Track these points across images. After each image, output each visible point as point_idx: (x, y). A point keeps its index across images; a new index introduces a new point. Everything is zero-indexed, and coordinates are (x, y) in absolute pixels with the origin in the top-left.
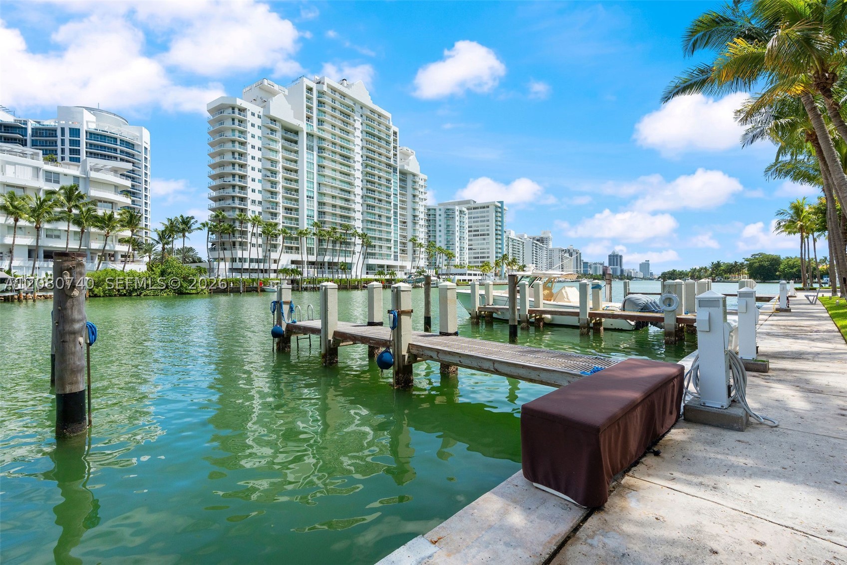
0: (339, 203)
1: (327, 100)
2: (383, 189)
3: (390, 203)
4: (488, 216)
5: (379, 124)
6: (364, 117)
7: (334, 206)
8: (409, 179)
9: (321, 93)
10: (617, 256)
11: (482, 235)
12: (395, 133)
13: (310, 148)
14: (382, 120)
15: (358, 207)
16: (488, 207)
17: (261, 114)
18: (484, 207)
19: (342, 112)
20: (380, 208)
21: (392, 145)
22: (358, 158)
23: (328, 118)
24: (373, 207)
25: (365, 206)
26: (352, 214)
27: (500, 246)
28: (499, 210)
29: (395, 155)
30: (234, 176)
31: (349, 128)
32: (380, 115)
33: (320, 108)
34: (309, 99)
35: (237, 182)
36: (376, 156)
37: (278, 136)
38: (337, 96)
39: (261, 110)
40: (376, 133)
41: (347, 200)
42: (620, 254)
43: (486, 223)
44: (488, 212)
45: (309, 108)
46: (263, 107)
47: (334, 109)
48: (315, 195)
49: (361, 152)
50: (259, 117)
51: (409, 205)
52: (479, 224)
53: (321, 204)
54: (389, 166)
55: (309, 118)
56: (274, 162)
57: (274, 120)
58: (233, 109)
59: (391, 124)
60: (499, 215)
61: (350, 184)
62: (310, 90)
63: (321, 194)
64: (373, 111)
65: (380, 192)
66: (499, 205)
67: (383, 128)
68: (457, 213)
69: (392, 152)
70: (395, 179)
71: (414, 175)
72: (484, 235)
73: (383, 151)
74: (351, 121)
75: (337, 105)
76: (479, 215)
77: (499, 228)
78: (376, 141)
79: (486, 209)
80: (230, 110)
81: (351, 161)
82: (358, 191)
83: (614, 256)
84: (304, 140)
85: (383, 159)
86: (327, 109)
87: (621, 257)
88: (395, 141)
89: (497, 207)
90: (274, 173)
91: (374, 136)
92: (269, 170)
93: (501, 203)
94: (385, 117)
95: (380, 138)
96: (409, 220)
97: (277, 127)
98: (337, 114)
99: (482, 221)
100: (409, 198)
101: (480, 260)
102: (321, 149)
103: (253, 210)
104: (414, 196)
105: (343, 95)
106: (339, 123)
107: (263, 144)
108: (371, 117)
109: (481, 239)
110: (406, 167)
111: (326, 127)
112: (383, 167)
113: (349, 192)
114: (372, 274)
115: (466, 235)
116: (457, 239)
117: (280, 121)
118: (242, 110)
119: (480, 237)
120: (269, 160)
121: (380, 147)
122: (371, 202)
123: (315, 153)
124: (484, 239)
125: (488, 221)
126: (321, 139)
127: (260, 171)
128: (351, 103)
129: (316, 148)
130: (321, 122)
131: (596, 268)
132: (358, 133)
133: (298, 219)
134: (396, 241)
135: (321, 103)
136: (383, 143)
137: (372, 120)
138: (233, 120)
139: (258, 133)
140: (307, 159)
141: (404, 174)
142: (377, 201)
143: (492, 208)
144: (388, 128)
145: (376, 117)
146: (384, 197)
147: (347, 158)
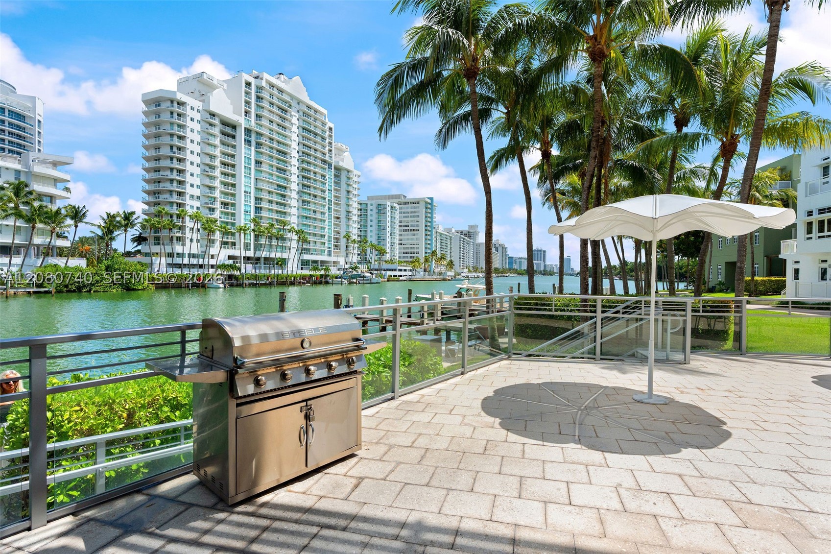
0: (275, 198)
1: (265, 95)
2: (318, 185)
3: (325, 199)
4: (418, 212)
5: (316, 119)
6: (301, 113)
7: (270, 202)
8: (344, 175)
9: (259, 89)
10: (541, 251)
11: (411, 230)
12: (330, 129)
13: (248, 142)
14: (318, 116)
15: (294, 203)
16: (418, 203)
17: (200, 108)
18: (414, 203)
19: (279, 108)
20: (315, 203)
21: (327, 141)
22: (294, 154)
23: (265, 113)
24: (309, 202)
25: (300, 201)
26: (288, 210)
27: (429, 242)
28: (429, 206)
29: (330, 151)
30: (172, 169)
31: (287, 124)
32: (316, 111)
33: (258, 103)
34: (247, 93)
35: (175, 176)
36: (312, 152)
37: (216, 131)
38: (275, 92)
39: (201, 104)
40: (312, 129)
41: (283, 196)
42: (543, 249)
43: (416, 219)
44: (418, 207)
45: (247, 103)
46: (203, 101)
47: (272, 104)
48: (253, 191)
49: (297, 148)
50: (198, 111)
51: (343, 201)
52: (409, 219)
53: (258, 200)
54: (324, 161)
55: (247, 113)
56: (212, 157)
57: (213, 115)
58: (172, 102)
59: (327, 120)
60: (429, 211)
61: (286, 179)
62: (248, 84)
63: (258, 189)
64: (309, 107)
65: (315, 188)
66: (429, 201)
67: (319, 124)
68: (389, 209)
69: (327, 148)
70: (330, 175)
71: (348, 171)
72: (414, 230)
73: (318, 147)
74: (288, 117)
75: (275, 101)
76: (410, 210)
77: (429, 224)
78: (312, 137)
79: (416, 205)
80: (169, 103)
81: (288, 156)
82: (294, 186)
84: (241, 135)
85: (319, 155)
86: (265, 104)
87: (544, 252)
88: (330, 136)
89: (427, 203)
90: (213, 168)
91: (310, 131)
92: (208, 165)
93: (431, 199)
94: (321, 113)
95: (316, 134)
96: (343, 215)
97: (216, 121)
98: (275, 109)
99: (411, 217)
100: (343, 194)
101: (409, 255)
102: (258, 145)
103: (192, 205)
104: (348, 192)
105: (281, 91)
106: (276, 119)
107: (201, 139)
108: (307, 113)
109: (411, 235)
110: (341, 164)
111: (265, 122)
112: (318, 163)
113: (286, 188)
114: (307, 269)
115: (397, 232)
116: (388, 235)
117: (219, 116)
118: (181, 104)
119: (409, 232)
120: (208, 154)
121: (315, 142)
122: (306, 198)
123: (253, 148)
124: (414, 235)
125: (418, 216)
126: (259, 134)
127: (198, 166)
128: (288, 99)
129: (253, 143)
130: (259, 117)
131: (520, 262)
132: (295, 129)
133: (235, 214)
134: (330, 237)
135: (259, 98)
136: (319, 139)
137: (309, 116)
138: (172, 113)
139: (197, 127)
140: (244, 153)
141: (338, 169)
142: (312, 197)
143: (422, 205)
144: (324, 124)
145: (312, 113)
146: (318, 193)
147: (284, 153)
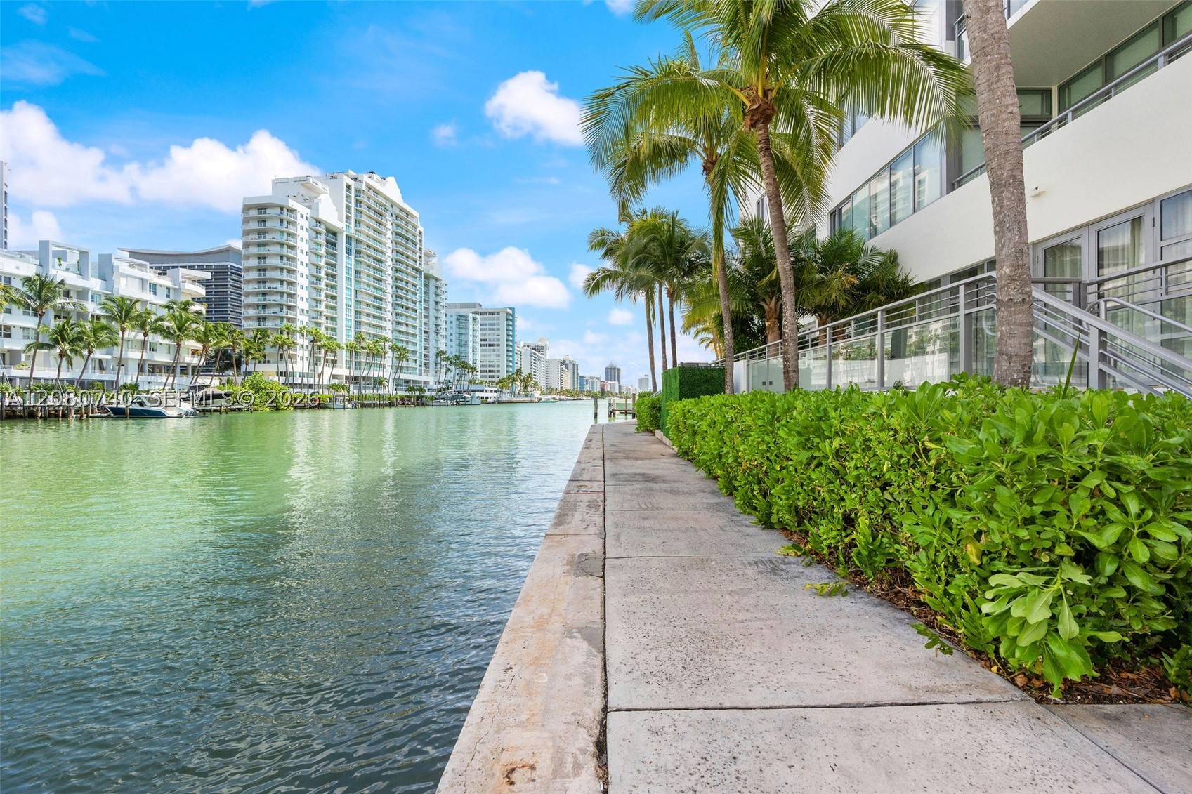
0: (372, 311)
1: (364, 198)
2: (410, 296)
3: (416, 311)
4: (498, 324)
5: (407, 222)
6: (394, 216)
7: (368, 315)
8: (432, 283)
9: (358, 192)
10: (614, 369)
11: (490, 345)
12: (420, 233)
13: (349, 251)
14: (410, 219)
15: (389, 316)
16: (498, 314)
17: (308, 216)
18: (494, 314)
19: (376, 212)
20: (407, 316)
21: (418, 246)
22: (389, 263)
23: (364, 218)
24: (402, 315)
25: (394, 314)
26: (383, 324)
27: (511, 359)
28: (511, 318)
29: (420, 257)
30: (282, 282)
31: (383, 230)
32: (408, 214)
33: (359, 208)
34: (348, 197)
35: (285, 288)
36: (404, 259)
37: (322, 240)
38: (371, 193)
39: (308, 211)
40: (404, 233)
41: (379, 309)
42: (618, 367)
43: (496, 332)
44: (498, 319)
45: (348, 208)
46: (309, 207)
47: (369, 208)
48: (353, 303)
49: (391, 255)
50: (307, 219)
51: (432, 313)
52: (488, 332)
53: (358, 313)
54: (415, 269)
55: (348, 218)
56: (318, 268)
57: (319, 222)
58: (282, 209)
59: (419, 225)
60: (511, 323)
61: (381, 290)
62: (348, 187)
63: (358, 302)
64: (402, 210)
65: (407, 299)
66: (511, 312)
67: (410, 228)
68: (471, 321)
69: (418, 254)
70: (420, 283)
71: (437, 280)
72: (494, 345)
73: (410, 253)
74: (383, 221)
75: (372, 204)
76: (488, 322)
77: (511, 338)
78: (404, 242)
79: (496, 316)
80: (278, 210)
81: (383, 265)
82: (389, 298)
83: (611, 369)
84: (342, 243)
85: (410, 262)
86: (364, 209)
87: (619, 370)
88: (420, 241)
89: (508, 314)
90: (319, 279)
91: (402, 236)
92: (315, 276)
93: (513, 309)
94: (413, 216)
95: (407, 239)
96: (432, 329)
97: (322, 229)
98: (372, 213)
99: (490, 329)
100: (432, 305)
101: (488, 374)
102: (358, 252)
103: (302, 319)
104: (437, 303)
105: (377, 193)
106: (373, 224)
107: (310, 249)
108: (401, 217)
109: (489, 351)
110: (431, 272)
111: (364, 228)
112: (410, 270)
113: (381, 300)
114: (401, 390)
115: (478, 346)
116: (471, 351)
117: (325, 223)
118: (291, 211)
119: (488, 348)
120: (315, 265)
121: (407, 248)
122: (400, 310)
123: (353, 257)
124: (494, 350)
125: (498, 329)
126: (359, 242)
127: (307, 277)
128: (383, 201)
129: (353, 252)
130: (358, 222)
131: (593, 383)
132: (389, 235)
133: (335, 329)
134: (420, 354)
135: (359, 202)
136: (410, 245)
137: (402, 219)
138: (282, 221)
139: (305, 235)
140: (345, 263)
141: (427, 277)
142: (404, 309)
143: (503, 316)
144: (415, 227)
145: (404, 215)
146: (410, 305)
147: (380, 261)
